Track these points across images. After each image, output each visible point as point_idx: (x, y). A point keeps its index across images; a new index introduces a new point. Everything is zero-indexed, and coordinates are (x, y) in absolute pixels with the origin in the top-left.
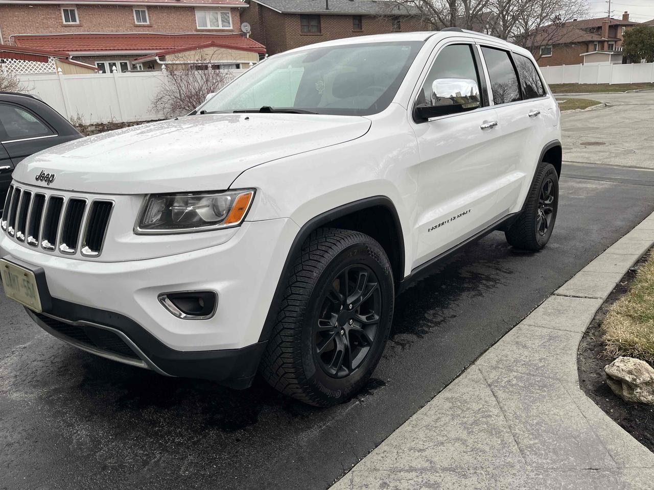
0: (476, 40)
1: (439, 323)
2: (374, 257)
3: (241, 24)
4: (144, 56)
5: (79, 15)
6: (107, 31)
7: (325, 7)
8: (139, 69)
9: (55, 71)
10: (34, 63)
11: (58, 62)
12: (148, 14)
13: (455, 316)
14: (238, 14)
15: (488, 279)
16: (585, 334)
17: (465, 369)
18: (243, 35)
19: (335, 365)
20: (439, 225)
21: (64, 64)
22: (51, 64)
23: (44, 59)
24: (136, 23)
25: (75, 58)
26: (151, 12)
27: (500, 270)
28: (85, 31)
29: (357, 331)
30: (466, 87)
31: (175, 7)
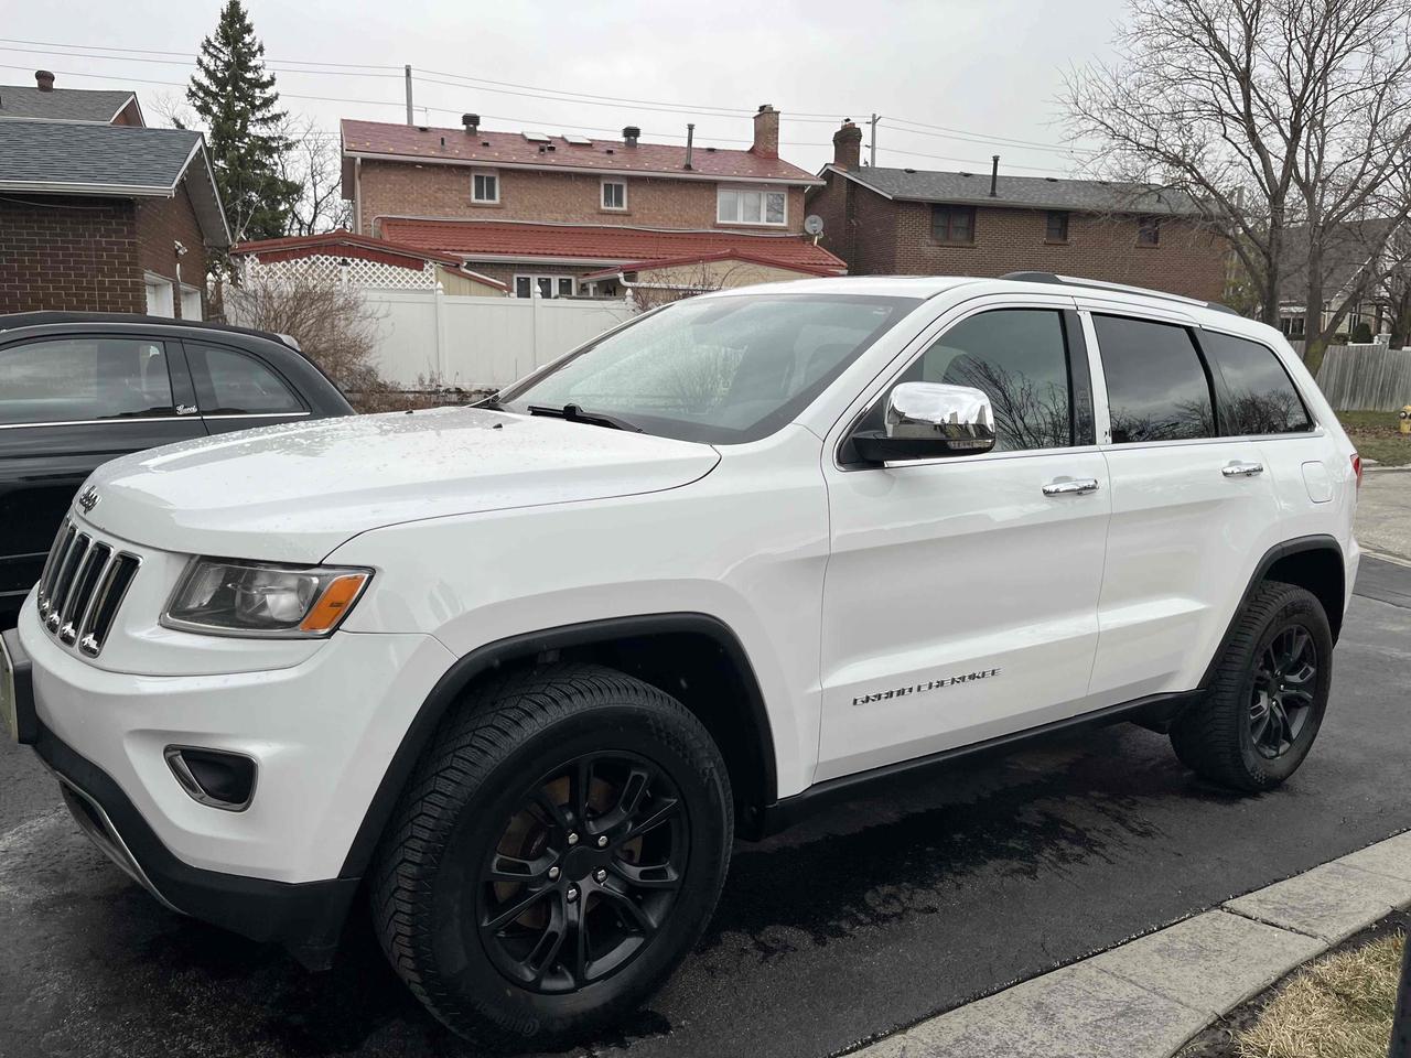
0: (1079, 301)
1: (886, 918)
2: (665, 743)
3: (805, 218)
4: (605, 268)
5: (501, 186)
6: (548, 220)
7: (990, 191)
8: (591, 295)
9: (432, 286)
10: (399, 270)
11: (440, 270)
12: (628, 191)
13: (933, 910)
14: (802, 199)
15: (1080, 838)
16: (1220, 1019)
17: (876, 1039)
18: (806, 238)
19: (537, 962)
20: (890, 695)
21: (451, 275)
22: (427, 275)
23: (417, 264)
24: (603, 207)
25: (472, 265)
26: (632, 189)
27: (1123, 822)
28: (507, 217)
29: (612, 898)
30: (967, 404)
31: (679, 180)
